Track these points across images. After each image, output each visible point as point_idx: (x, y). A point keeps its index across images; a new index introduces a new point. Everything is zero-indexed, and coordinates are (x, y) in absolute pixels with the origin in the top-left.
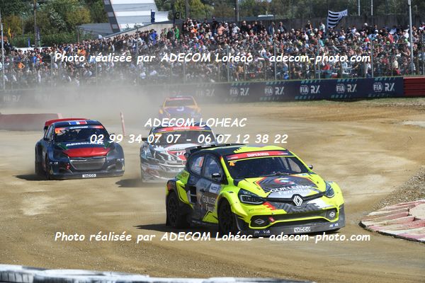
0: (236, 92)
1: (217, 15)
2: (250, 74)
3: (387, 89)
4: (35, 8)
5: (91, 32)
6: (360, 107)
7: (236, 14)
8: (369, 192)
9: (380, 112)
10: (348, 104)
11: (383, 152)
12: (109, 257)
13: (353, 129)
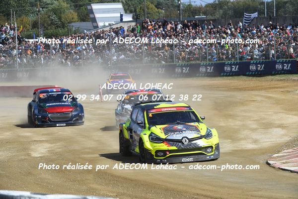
0: (180, 70)
1: (167, 16)
2: (190, 58)
3: (285, 68)
4: (39, 11)
5: (79, 28)
6: (267, 81)
7: (180, 15)
8: (273, 140)
9: (281, 84)
10: (258, 78)
11: (282, 112)
12: (91, 185)
13: (262, 96)
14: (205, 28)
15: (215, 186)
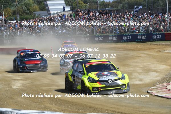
0: (98, 39)
1: (90, 8)
2: (103, 32)
3: (158, 37)
4: (17, 5)
5: (39, 15)
6: (148, 45)
7: (98, 7)
8: (151, 79)
9: (155, 47)
10: (142, 43)
11: (156, 63)
12: (47, 105)
13: (145, 54)
14: (112, 14)
15: (118, 105)
